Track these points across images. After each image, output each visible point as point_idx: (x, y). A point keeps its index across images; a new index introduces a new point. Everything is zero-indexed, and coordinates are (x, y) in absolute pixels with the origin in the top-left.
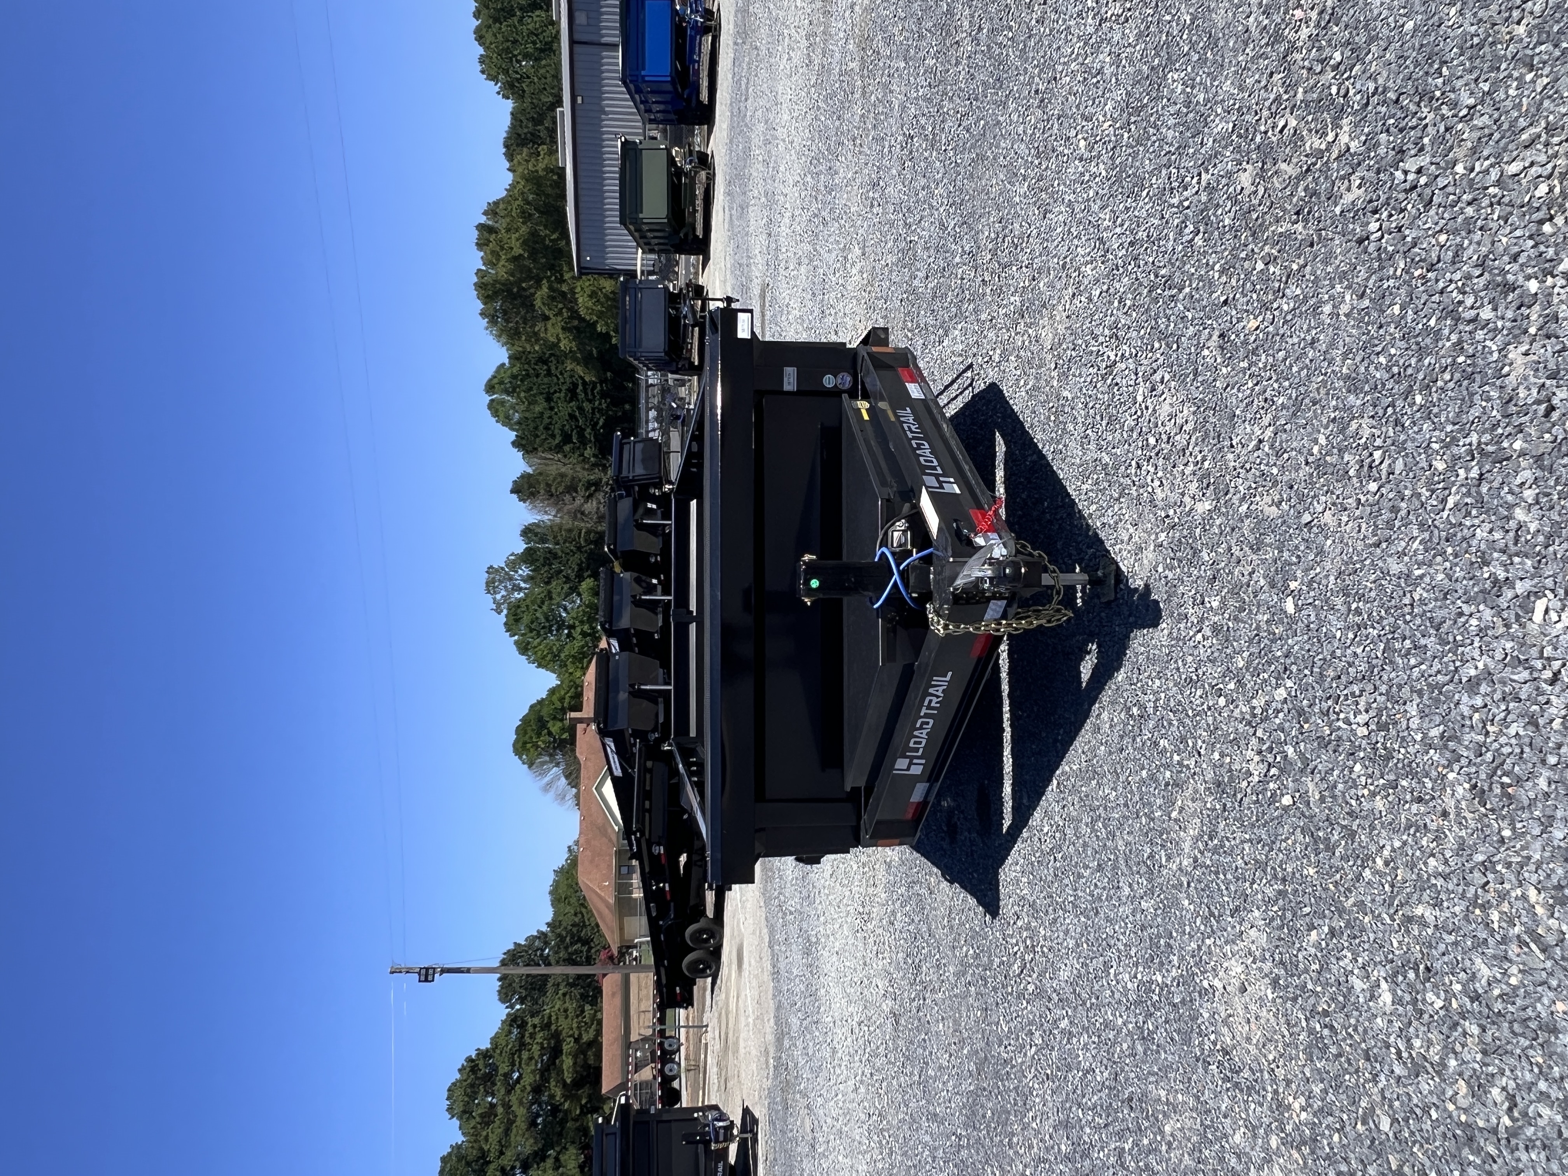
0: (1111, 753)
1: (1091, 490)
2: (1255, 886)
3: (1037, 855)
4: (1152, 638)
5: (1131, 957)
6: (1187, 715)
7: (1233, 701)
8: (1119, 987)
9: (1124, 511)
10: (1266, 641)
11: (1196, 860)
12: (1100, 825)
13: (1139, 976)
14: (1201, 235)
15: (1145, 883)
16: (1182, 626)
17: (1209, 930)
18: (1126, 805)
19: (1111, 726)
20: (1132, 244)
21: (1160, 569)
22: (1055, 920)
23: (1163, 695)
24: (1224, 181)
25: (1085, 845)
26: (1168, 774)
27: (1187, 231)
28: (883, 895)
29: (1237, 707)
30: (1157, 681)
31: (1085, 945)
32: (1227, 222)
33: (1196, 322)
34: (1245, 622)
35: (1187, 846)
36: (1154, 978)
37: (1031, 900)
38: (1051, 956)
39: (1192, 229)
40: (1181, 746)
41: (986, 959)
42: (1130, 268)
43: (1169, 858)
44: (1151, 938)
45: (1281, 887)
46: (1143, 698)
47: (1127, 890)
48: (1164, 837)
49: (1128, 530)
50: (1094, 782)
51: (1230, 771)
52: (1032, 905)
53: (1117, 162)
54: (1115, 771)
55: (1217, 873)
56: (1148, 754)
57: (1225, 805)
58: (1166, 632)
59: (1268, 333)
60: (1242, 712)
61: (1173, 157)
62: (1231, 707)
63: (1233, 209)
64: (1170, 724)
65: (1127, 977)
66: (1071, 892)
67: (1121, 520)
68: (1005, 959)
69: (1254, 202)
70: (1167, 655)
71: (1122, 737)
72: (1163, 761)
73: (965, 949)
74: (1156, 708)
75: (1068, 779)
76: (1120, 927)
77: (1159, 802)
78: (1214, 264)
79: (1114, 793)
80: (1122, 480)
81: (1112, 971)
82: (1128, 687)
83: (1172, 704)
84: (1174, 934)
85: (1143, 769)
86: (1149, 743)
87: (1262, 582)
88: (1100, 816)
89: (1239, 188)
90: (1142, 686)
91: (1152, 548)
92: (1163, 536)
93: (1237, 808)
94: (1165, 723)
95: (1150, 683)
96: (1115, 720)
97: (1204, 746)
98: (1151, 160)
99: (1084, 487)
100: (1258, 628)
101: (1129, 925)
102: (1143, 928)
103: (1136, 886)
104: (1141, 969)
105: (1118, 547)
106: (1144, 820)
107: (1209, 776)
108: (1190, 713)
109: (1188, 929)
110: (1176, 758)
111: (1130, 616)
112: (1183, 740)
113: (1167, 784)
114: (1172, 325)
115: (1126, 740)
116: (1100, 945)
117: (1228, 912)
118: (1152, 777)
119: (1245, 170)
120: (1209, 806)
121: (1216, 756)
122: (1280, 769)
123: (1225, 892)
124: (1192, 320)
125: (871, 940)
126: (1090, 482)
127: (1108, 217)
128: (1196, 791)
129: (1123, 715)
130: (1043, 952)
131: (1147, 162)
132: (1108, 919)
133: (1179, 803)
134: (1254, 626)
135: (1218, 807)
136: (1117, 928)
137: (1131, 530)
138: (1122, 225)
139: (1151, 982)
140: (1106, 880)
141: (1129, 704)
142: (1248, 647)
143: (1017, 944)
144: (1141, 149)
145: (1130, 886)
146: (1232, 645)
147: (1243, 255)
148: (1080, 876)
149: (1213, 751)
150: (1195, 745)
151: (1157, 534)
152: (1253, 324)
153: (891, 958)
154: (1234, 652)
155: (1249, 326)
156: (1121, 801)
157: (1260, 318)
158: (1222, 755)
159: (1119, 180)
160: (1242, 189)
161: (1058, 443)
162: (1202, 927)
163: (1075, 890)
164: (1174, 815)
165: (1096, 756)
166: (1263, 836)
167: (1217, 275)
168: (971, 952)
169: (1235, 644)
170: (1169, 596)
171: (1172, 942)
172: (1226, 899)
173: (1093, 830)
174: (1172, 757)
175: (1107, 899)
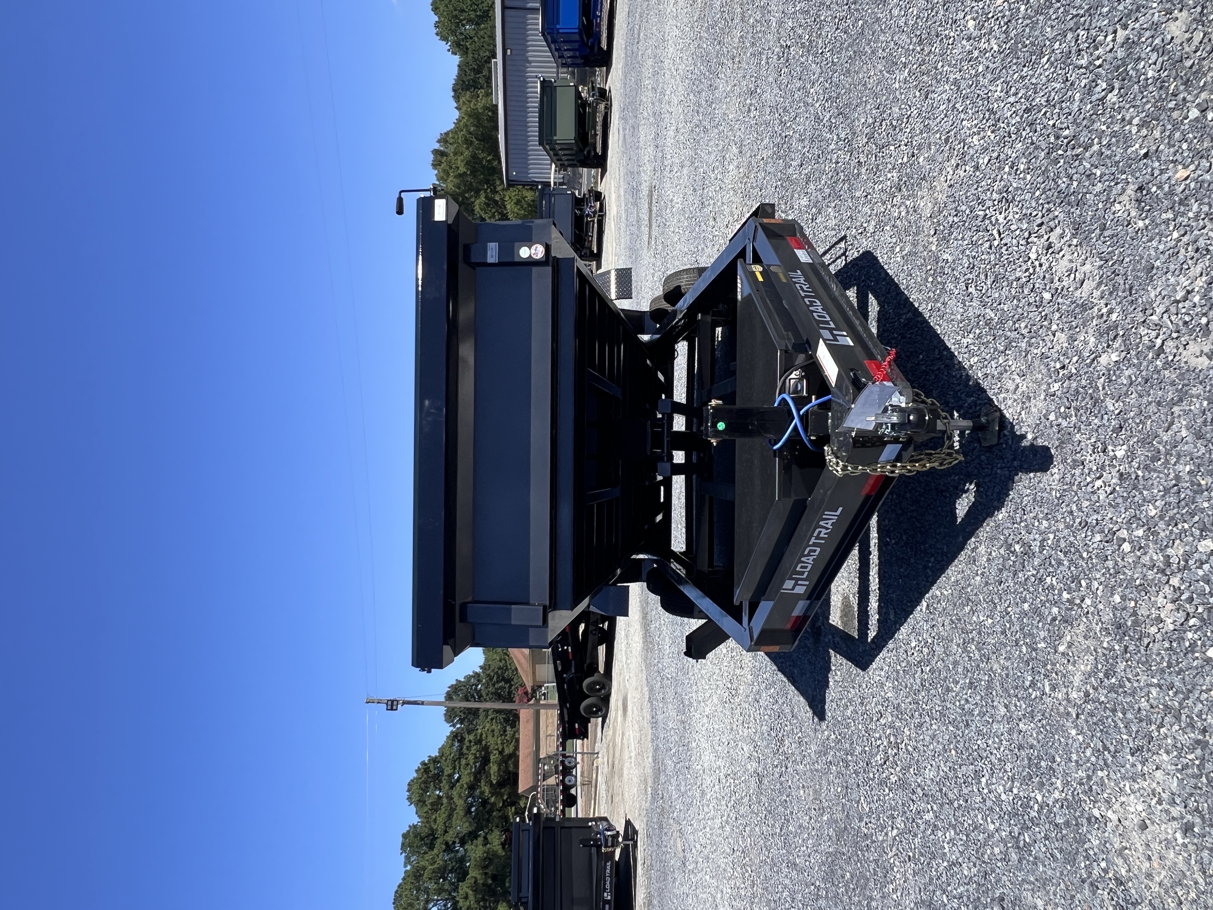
0: (987, 584)
1: (974, 344)
2: (1163, 730)
3: (904, 665)
4: (1040, 482)
5: (1006, 771)
6: (1081, 557)
7: (1141, 548)
8: (992, 796)
9: (1010, 363)
10: (1188, 492)
11: (1087, 694)
12: (973, 647)
13: (1015, 791)
14: (1116, 92)
15: (1024, 706)
16: (1077, 472)
17: (1101, 763)
18: (1003, 632)
19: (989, 560)
20: (1027, 110)
21: (1052, 417)
22: (921, 725)
23: (1051, 536)
24: (1148, 34)
25: (956, 663)
26: (1055, 610)
27: (1098, 89)
28: (749, 677)
29: (1145, 554)
30: (1044, 522)
31: (953, 752)
32: (1150, 74)
33: (1106, 177)
34: (1159, 472)
35: (1077, 680)
36: (1033, 795)
37: (896, 702)
38: (915, 755)
39: (1104, 85)
40: (1073, 585)
41: (847, 745)
42: (1024, 134)
43: (1053, 688)
44: (1030, 759)
45: (1200, 737)
46: (1027, 538)
47: (1003, 711)
48: (1049, 667)
49: (1014, 380)
50: (967, 609)
51: (1135, 614)
52: (897, 707)
53: (1012, 35)
54: (992, 601)
55: (1114, 711)
56: (1031, 589)
57: (1126, 647)
58: (1057, 477)
59: (1203, 181)
60: (1151, 559)
61: (1082, 19)
62: (1139, 554)
63: (1160, 60)
64: (1060, 563)
65: (1001, 789)
66: (938, 702)
67: (1006, 371)
68: (867, 749)
69: (1187, 49)
70: (1058, 499)
71: (1001, 571)
72: (1050, 597)
73: (826, 733)
74: (1042, 547)
75: (939, 601)
76: (994, 742)
77: (1042, 634)
78: (1132, 118)
79: (990, 621)
80: (1009, 333)
81: (984, 780)
82: (1010, 525)
83: (1063, 544)
84: (1059, 760)
85: (1025, 601)
86: (1033, 579)
87: (1184, 433)
88: (973, 639)
89: (1169, 37)
90: (1026, 526)
91: (1042, 397)
92: (1057, 386)
93: (1142, 651)
94: (1053, 562)
95: (1036, 524)
96: (993, 554)
97: (1101, 588)
98: (1052, 27)
99: (965, 341)
100: (1178, 478)
101: (1004, 742)
102: (1020, 747)
103: (1013, 708)
104: (1016, 784)
105: (1002, 395)
106: (1024, 649)
107: (1108, 616)
108: (1085, 555)
109: (1074, 757)
110: (1065, 595)
111: (1014, 460)
112: (1076, 579)
113: (1054, 619)
114: (1075, 184)
115: (1005, 574)
116: (970, 754)
117: (1128, 750)
118: (1036, 611)
119: (1177, 19)
120: (1105, 645)
121: (1117, 599)
122: (1202, 620)
123: (1124, 730)
124: (1101, 177)
125: (738, 711)
126: (971, 336)
127: (999, 89)
128: (1089, 629)
129: (1002, 551)
130: (907, 750)
131: (1049, 29)
132: (979, 733)
133: (1068, 638)
134: (1171, 476)
135: (1117, 647)
136: (990, 742)
137: (1018, 380)
138: (1016, 94)
139: (1029, 798)
140: (979, 698)
141: (1010, 541)
142: (1163, 496)
143: (880, 738)
144: (1041, 18)
145: (1006, 706)
146: (1141, 493)
147: (1172, 105)
148: (949, 690)
149: (1112, 594)
150: (1089, 587)
151: (1049, 384)
152: (1182, 173)
153: (755, 728)
154: (1144, 500)
155: (1178, 176)
156: (998, 629)
157: (1192, 167)
158: (1123, 598)
159: (1013, 50)
160: (1172, 38)
161: (937, 301)
162: (1093, 759)
163: (944, 701)
164: (1061, 648)
165: (969, 585)
166: (1177, 684)
167: (1134, 130)
168: (833, 736)
169: (1145, 492)
170: (1063, 442)
171: (1055, 766)
172: (1125, 737)
173: (965, 650)
174: (1060, 595)
175: (978, 715)
